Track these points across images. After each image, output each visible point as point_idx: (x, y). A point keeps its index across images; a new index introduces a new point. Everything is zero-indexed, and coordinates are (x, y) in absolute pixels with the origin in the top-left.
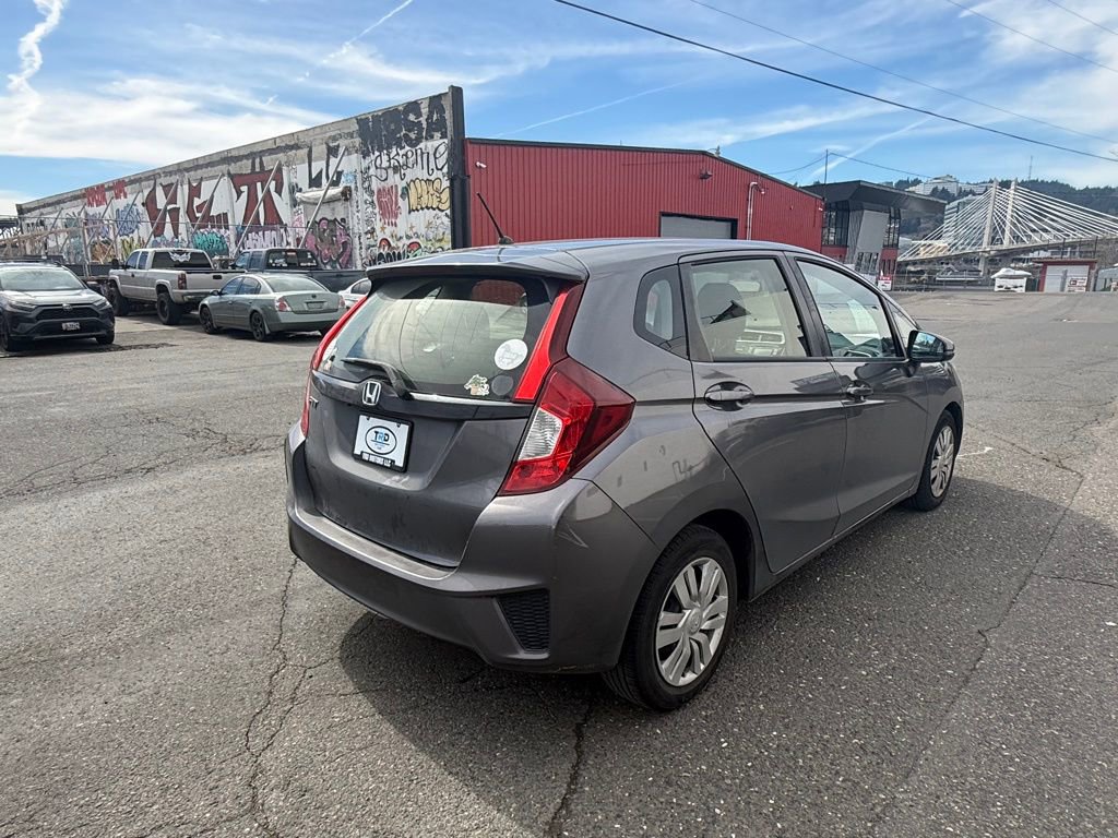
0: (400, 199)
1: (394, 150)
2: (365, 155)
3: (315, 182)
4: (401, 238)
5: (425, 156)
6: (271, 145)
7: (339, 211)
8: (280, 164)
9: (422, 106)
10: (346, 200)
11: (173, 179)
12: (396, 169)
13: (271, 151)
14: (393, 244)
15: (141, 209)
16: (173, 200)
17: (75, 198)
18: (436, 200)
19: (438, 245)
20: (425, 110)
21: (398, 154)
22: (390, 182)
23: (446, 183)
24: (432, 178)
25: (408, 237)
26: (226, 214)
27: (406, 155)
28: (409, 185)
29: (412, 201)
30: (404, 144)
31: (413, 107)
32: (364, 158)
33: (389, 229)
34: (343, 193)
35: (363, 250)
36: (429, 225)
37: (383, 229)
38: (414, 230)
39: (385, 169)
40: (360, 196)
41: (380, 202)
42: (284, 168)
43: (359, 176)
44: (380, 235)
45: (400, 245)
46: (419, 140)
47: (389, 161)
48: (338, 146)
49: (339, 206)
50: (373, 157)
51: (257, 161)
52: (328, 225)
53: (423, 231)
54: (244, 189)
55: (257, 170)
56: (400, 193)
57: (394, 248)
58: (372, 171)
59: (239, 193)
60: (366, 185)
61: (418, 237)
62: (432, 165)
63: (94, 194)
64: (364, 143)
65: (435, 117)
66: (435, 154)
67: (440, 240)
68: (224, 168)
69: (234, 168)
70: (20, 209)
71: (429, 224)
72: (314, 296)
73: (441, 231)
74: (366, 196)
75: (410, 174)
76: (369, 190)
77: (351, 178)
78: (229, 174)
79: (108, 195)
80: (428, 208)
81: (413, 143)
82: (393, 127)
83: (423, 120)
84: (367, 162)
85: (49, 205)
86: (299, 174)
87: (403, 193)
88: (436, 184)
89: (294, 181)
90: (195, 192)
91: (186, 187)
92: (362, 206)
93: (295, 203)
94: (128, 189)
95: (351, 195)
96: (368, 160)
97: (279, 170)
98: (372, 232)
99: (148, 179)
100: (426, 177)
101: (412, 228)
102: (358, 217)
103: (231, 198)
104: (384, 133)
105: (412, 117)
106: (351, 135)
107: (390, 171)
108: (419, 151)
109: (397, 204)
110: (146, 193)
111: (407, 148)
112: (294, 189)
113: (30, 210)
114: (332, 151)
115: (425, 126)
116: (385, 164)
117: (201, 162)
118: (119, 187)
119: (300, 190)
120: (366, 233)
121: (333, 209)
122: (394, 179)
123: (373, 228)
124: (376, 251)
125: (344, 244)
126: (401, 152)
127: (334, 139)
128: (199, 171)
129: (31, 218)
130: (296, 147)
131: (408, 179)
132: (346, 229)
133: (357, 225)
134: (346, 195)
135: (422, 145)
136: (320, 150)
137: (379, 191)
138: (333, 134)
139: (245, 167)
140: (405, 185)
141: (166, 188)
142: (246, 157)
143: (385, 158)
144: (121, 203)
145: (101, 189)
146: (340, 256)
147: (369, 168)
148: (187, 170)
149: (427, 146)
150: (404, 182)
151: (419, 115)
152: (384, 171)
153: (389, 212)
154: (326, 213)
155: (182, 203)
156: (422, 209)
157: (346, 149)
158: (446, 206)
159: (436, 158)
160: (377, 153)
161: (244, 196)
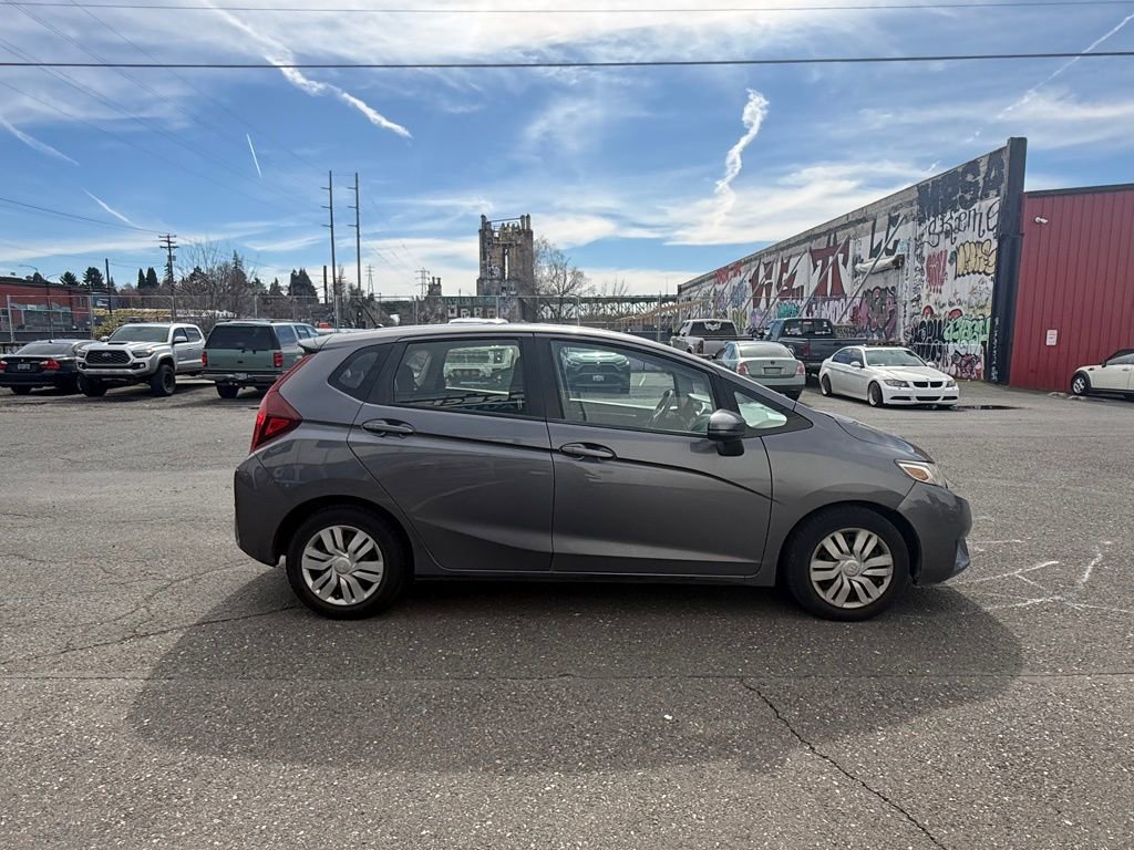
0: (948, 264)
1: (948, 214)
2: (921, 221)
3: (874, 253)
4: (944, 305)
5: (978, 217)
6: (844, 221)
7: (891, 280)
8: (849, 238)
9: (982, 164)
10: (898, 268)
11: (770, 258)
12: (948, 234)
13: (844, 227)
14: (936, 312)
15: (748, 284)
16: (768, 276)
17: (711, 278)
18: (983, 263)
19: (979, 312)
20: (983, 169)
21: (951, 218)
22: (941, 248)
23: (995, 244)
24: (982, 240)
25: (951, 304)
26: (803, 287)
27: (959, 218)
28: (958, 250)
29: (959, 265)
30: (958, 206)
31: (972, 166)
32: (920, 225)
33: (934, 296)
34: (896, 262)
35: (907, 318)
36: (973, 291)
37: (928, 296)
38: (958, 296)
39: (938, 234)
40: (911, 263)
41: (928, 269)
42: (852, 241)
43: (912, 243)
44: (924, 303)
45: (942, 312)
46: (973, 201)
47: (942, 226)
48: (898, 216)
49: (892, 275)
50: (928, 223)
51: (833, 236)
52: (880, 294)
53: (965, 297)
54: (820, 263)
55: (831, 244)
56: (948, 258)
57: (936, 316)
58: (925, 238)
59: (815, 266)
60: (919, 251)
61: (960, 304)
62: (984, 227)
63: (720, 275)
64: (921, 210)
65: (993, 174)
66: (988, 214)
67: (982, 307)
68: (807, 245)
69: (814, 245)
70: (680, 289)
71: (974, 289)
72: (773, 362)
73: (984, 296)
74: (917, 264)
75: (960, 238)
76: (920, 257)
77: (906, 246)
78: (811, 251)
79: (731, 273)
80: (974, 272)
81: (967, 205)
82: (950, 190)
83: (980, 179)
84: (922, 228)
85: (696, 284)
86: (862, 247)
87: (951, 258)
88: (986, 247)
89: (858, 253)
90: (784, 268)
91: (779, 264)
92: (912, 273)
93: (856, 274)
94: (742, 269)
95: (903, 263)
96: (924, 226)
97: (847, 243)
98: (918, 300)
99: (755, 259)
100: (976, 239)
101: (956, 293)
102: (907, 284)
103: (809, 270)
104: (942, 197)
105: (970, 178)
106: (911, 203)
107: (942, 236)
108: (972, 213)
109: (944, 270)
110: (753, 271)
111: (961, 210)
112: (858, 260)
113: (686, 288)
114: (893, 221)
115: (981, 185)
116: (938, 229)
117: (792, 242)
118: (736, 268)
119: (862, 262)
120: (912, 301)
121: (886, 278)
122: (946, 245)
123: (919, 296)
124: (919, 319)
125: (892, 312)
126: (955, 216)
127: (896, 209)
128: (790, 250)
129: (685, 294)
130: (864, 220)
131: (958, 243)
132: (895, 297)
133: (905, 294)
134: (898, 264)
135: (976, 206)
136: (882, 221)
137: (929, 257)
138: (895, 204)
139: (821, 243)
140: (954, 249)
141: (766, 265)
142: (824, 234)
143: (939, 223)
144: (736, 281)
145: (725, 270)
146: (886, 324)
147: (923, 235)
148: (782, 249)
149: (981, 206)
150: (954, 246)
151: (976, 174)
152: (936, 237)
153: (936, 278)
154: (880, 282)
155: (774, 280)
156: (968, 273)
157: (905, 217)
158: (991, 270)
159: (988, 218)
160: (932, 219)
161: (819, 269)
